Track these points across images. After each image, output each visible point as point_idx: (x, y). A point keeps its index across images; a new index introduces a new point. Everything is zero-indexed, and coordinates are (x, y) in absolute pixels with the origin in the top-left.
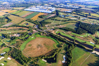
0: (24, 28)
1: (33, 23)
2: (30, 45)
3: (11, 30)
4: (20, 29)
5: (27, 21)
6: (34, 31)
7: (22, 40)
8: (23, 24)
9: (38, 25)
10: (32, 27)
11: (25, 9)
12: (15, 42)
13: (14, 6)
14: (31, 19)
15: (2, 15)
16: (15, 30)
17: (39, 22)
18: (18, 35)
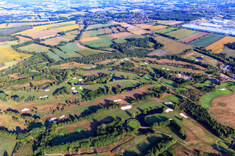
0: (197, 66)
1: (214, 58)
2: (221, 104)
3: (168, 64)
4: (188, 66)
5: (197, 51)
6: (222, 75)
7: (200, 88)
8: (191, 55)
9: (229, 64)
10: (214, 65)
12: (185, 89)
13: (158, 17)
14: (207, 49)
15: (140, 34)
16: (176, 66)
17: (231, 58)
18: (186, 78)
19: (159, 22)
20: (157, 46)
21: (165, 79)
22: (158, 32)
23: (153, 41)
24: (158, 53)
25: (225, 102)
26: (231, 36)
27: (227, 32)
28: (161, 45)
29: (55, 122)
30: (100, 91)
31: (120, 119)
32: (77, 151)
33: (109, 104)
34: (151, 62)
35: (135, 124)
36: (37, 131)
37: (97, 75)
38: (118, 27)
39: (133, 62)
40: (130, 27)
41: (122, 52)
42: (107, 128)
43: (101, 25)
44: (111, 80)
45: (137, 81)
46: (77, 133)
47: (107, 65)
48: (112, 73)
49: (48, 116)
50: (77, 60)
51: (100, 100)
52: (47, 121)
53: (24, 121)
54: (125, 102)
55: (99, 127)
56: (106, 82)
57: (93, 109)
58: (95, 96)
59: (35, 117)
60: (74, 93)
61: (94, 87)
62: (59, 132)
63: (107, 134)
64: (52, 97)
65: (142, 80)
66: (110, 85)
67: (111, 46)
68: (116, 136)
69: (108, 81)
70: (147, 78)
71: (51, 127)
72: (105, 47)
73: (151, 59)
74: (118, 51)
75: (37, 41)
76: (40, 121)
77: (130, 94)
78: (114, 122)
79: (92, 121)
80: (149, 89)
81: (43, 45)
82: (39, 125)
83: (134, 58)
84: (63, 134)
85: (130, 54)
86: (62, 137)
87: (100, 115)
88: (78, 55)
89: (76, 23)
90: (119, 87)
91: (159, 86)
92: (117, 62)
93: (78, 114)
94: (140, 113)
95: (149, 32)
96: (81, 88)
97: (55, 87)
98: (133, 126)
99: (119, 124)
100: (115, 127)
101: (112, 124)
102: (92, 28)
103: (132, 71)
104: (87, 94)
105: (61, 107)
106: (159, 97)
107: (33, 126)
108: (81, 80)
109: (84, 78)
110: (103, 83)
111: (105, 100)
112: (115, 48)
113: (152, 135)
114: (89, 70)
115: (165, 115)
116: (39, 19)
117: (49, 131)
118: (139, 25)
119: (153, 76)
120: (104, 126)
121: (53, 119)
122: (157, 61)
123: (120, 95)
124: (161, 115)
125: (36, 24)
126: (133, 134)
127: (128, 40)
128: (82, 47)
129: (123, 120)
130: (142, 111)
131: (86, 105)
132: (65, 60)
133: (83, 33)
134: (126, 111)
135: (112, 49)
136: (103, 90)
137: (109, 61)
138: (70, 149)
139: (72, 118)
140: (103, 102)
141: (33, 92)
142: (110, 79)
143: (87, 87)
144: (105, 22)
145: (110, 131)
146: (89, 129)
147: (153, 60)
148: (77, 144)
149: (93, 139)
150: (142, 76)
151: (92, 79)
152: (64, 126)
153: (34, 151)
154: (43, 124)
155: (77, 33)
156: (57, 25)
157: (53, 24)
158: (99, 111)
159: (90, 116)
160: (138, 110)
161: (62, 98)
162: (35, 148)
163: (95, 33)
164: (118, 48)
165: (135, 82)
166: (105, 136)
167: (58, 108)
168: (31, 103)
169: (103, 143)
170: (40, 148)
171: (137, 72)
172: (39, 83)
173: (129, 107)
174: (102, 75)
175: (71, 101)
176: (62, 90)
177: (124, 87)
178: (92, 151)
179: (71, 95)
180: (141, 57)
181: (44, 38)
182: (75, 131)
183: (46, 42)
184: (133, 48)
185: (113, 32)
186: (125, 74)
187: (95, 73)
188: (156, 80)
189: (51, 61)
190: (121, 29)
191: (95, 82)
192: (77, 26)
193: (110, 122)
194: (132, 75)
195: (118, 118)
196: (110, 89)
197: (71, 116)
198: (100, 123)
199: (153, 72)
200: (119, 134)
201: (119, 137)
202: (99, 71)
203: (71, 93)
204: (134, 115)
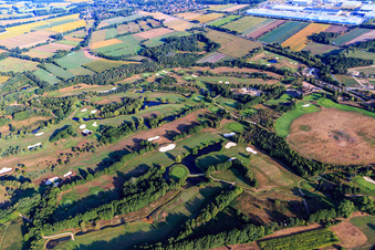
0: (269, 74)
1: (294, 58)
2: (303, 128)
3: (226, 74)
4: (256, 75)
5: (268, 50)
6: (305, 84)
7: (273, 107)
8: (260, 58)
9: (314, 67)
10: (294, 71)
11: (246, 8)
12: (252, 111)
14: (283, 45)
15: (183, 30)
16: (238, 76)
17: (317, 56)
18: (254, 93)
19: (212, 7)
20: (211, 46)
21: (223, 98)
22: (211, 24)
23: (203, 39)
24: (211, 58)
25: (309, 123)
26: (317, 22)
27: (311, 17)
28: (216, 46)
29: (56, 185)
30: (126, 127)
31: (159, 167)
32: (94, 224)
33: (140, 146)
34: (201, 73)
35: (182, 172)
36: (26, 204)
37: (120, 102)
38: (149, 21)
39: (175, 76)
40: (168, 19)
41: (157, 60)
42: (139, 184)
43: (120, 19)
44: (143, 108)
45: (182, 106)
46: (93, 196)
47: (135, 83)
48: (144, 95)
49: (45, 175)
50: (86, 80)
51: (126, 140)
52: (43, 185)
53: (4, 188)
54: (166, 139)
55: (126, 184)
56: (134, 111)
57: (116, 157)
58: (118, 135)
59: (22, 180)
60: (85, 135)
61: (116, 120)
62: (64, 198)
63: (139, 192)
64: (48, 145)
65: (190, 103)
66: (141, 115)
67: (139, 53)
68: (153, 193)
69: (137, 110)
70: (197, 98)
71: (48, 193)
72: (130, 55)
73: (202, 69)
74: (150, 61)
75: (16, 53)
76: (31, 185)
77: (172, 126)
78: (150, 173)
79: (116, 175)
80: (201, 116)
81: (27, 58)
82: (30, 192)
83: (176, 70)
84: (70, 202)
85: (170, 63)
86: (69, 206)
87: (128, 164)
88: (87, 72)
89: (81, 17)
90: (155, 116)
91: (215, 109)
92: (150, 77)
93: (94, 167)
94: (188, 153)
95: (198, 25)
96: (95, 124)
97: (52, 128)
98: (178, 176)
99: (157, 175)
100: (152, 180)
101: (146, 176)
102: (106, 25)
103: (174, 89)
104: (105, 134)
105: (64, 159)
106: (214, 126)
107: (19, 195)
108: (94, 112)
109: (99, 108)
110: (130, 113)
111: (135, 140)
112: (146, 55)
113: (208, 184)
114: (106, 94)
115: (224, 154)
116: (15, 14)
117: (47, 200)
118: (181, 15)
119: (206, 95)
120: (134, 180)
121: (52, 180)
122: (211, 71)
123: (157, 129)
124: (219, 153)
125: (10, 22)
126: (178, 187)
127: (165, 40)
128: (93, 57)
129: (163, 168)
130: (191, 150)
131: (104, 151)
132: (66, 82)
133: (93, 33)
134: (167, 153)
135: (141, 58)
136: (130, 124)
137: (138, 77)
138: (83, 224)
139: (83, 175)
140: (132, 144)
141: (15, 140)
142: (140, 106)
143: (106, 122)
144: (128, 13)
145: (143, 187)
146: (112, 188)
147: (204, 69)
148: (93, 214)
149: (118, 203)
150: (190, 96)
151: (111, 108)
152: (72, 188)
153: (24, 234)
154: (36, 189)
155: (83, 34)
156: (48, 22)
157: (40, 22)
158: (125, 158)
159: (111, 168)
160: (185, 150)
161: (65, 144)
162: (25, 230)
163: (113, 32)
164: (151, 55)
165: (179, 107)
166: (136, 196)
167: (59, 161)
168: (13, 159)
169: (134, 208)
170: (33, 229)
171: (181, 92)
172: (26, 123)
173: (171, 147)
174: (127, 101)
175: (81, 147)
176: (65, 131)
177: (163, 117)
178: (119, 222)
179: (80, 138)
180: (187, 67)
181: (27, 46)
182: (90, 194)
183: (32, 54)
184: (173, 53)
185: (142, 30)
186: (163, 97)
187: (117, 98)
188: (210, 101)
189: (42, 85)
190: (154, 24)
191: (117, 112)
192: (82, 23)
193: (143, 174)
194: (173, 97)
195: (155, 165)
196: (141, 122)
197: (82, 172)
198: (128, 177)
199: (204, 88)
200: (157, 191)
201: (157, 195)
202: (122, 95)
203: (79, 134)
204: (179, 158)
